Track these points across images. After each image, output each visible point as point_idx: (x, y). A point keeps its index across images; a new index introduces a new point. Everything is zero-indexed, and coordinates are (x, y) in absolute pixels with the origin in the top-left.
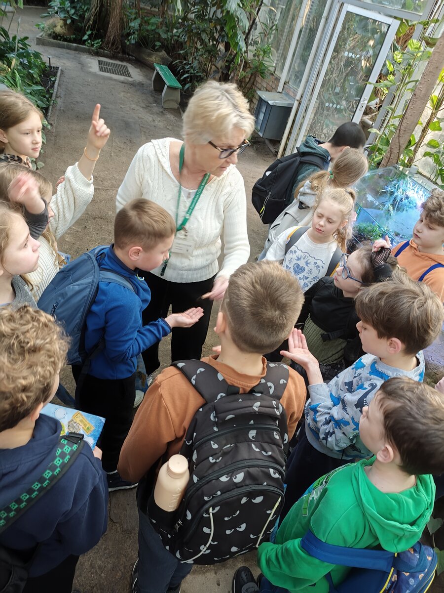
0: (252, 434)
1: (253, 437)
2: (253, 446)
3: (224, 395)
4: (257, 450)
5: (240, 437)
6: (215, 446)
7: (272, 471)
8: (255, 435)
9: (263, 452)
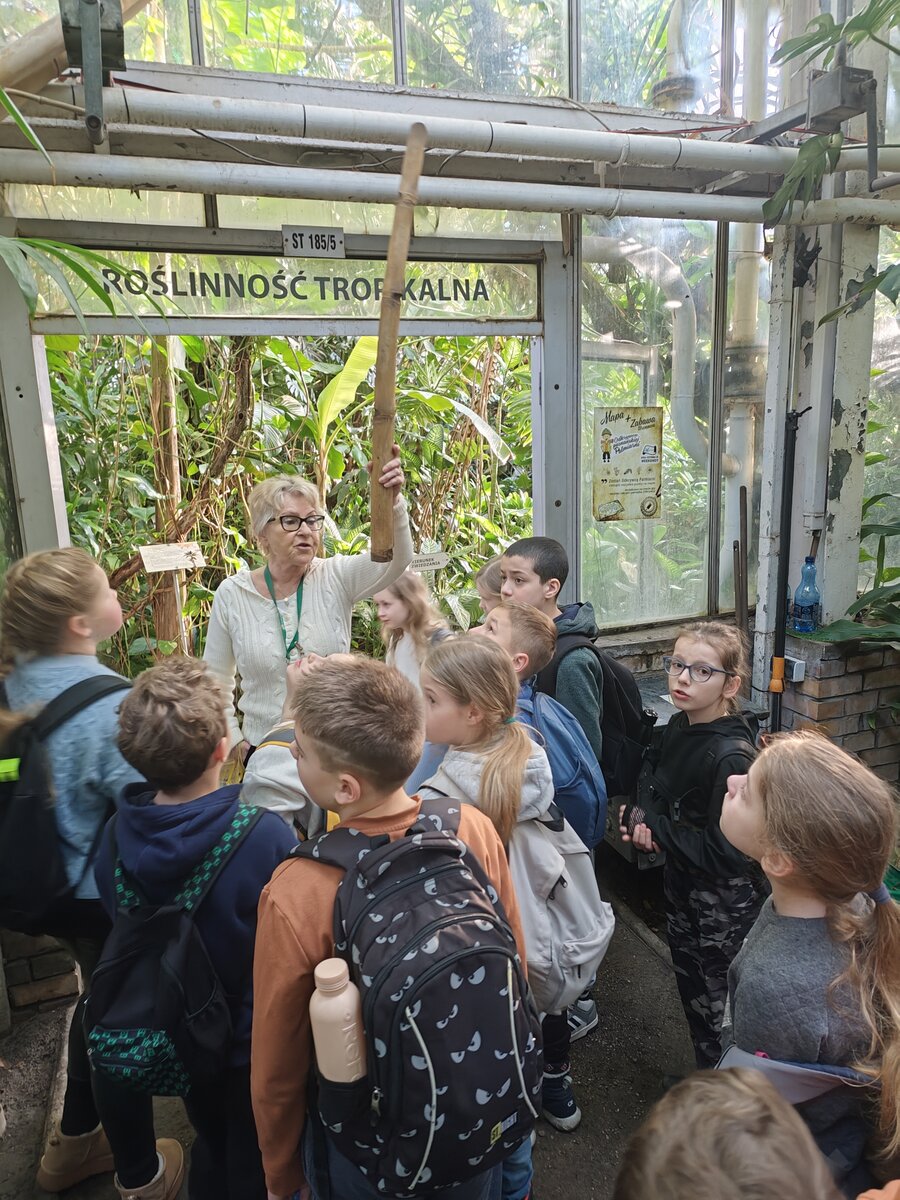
0: (430, 886)
1: (433, 891)
2: (439, 902)
3: (367, 851)
4: (447, 905)
5: (411, 895)
6: (378, 918)
7: (478, 922)
8: (434, 886)
9: (457, 905)
